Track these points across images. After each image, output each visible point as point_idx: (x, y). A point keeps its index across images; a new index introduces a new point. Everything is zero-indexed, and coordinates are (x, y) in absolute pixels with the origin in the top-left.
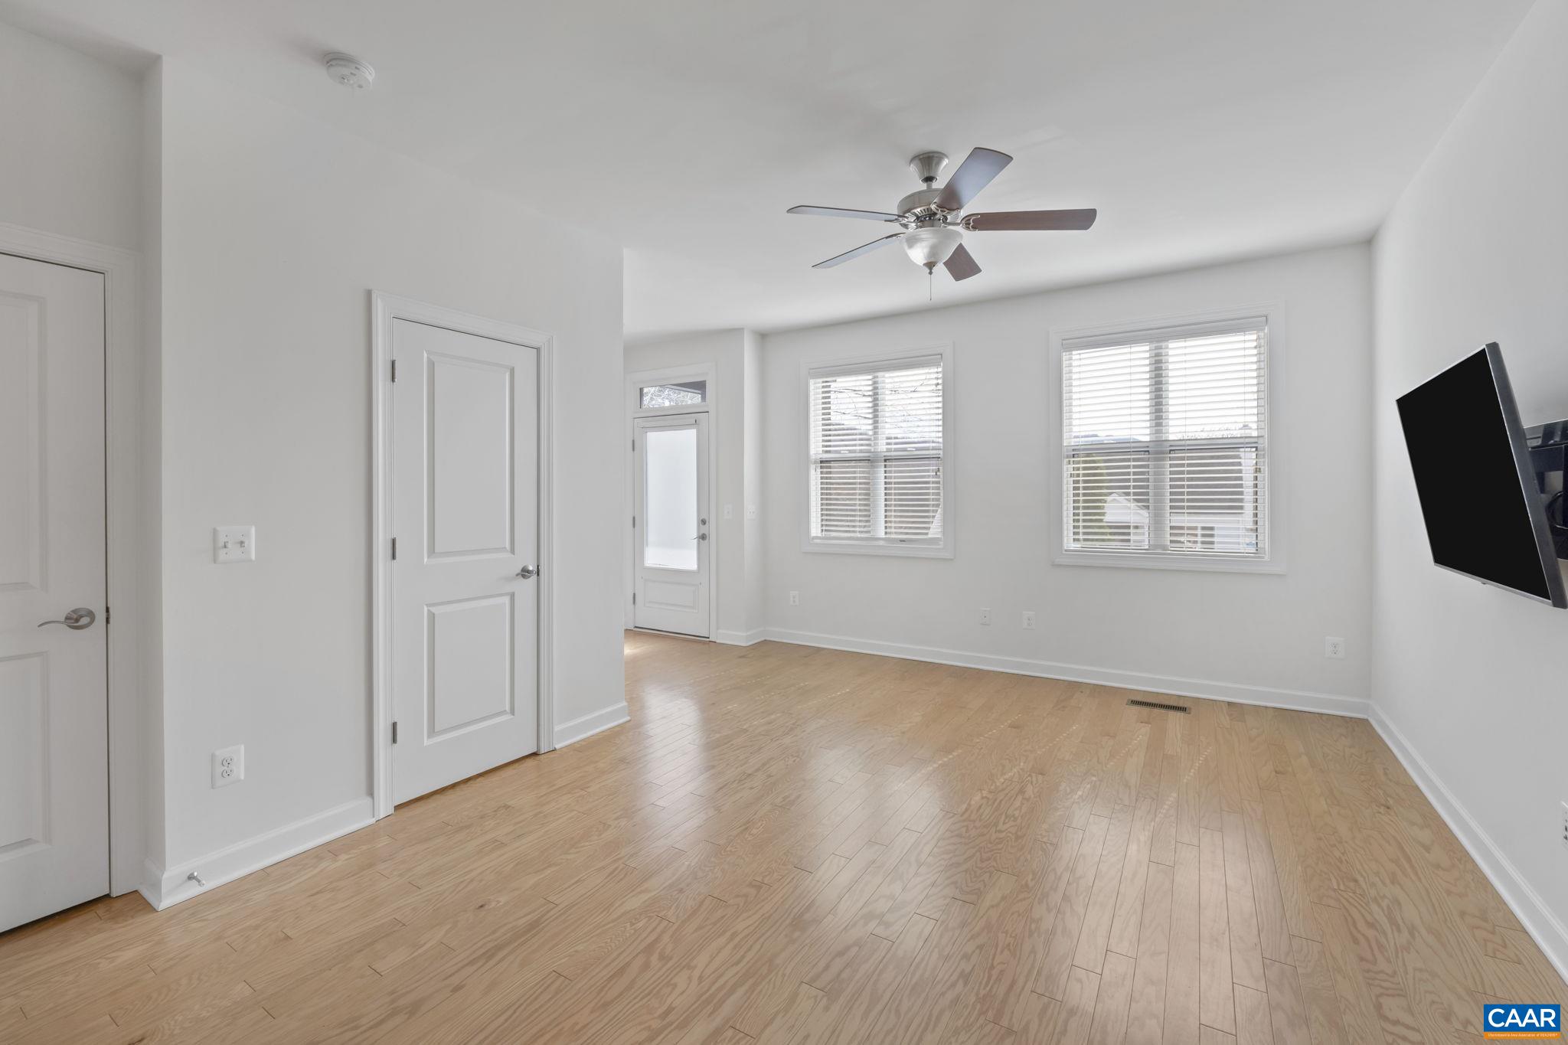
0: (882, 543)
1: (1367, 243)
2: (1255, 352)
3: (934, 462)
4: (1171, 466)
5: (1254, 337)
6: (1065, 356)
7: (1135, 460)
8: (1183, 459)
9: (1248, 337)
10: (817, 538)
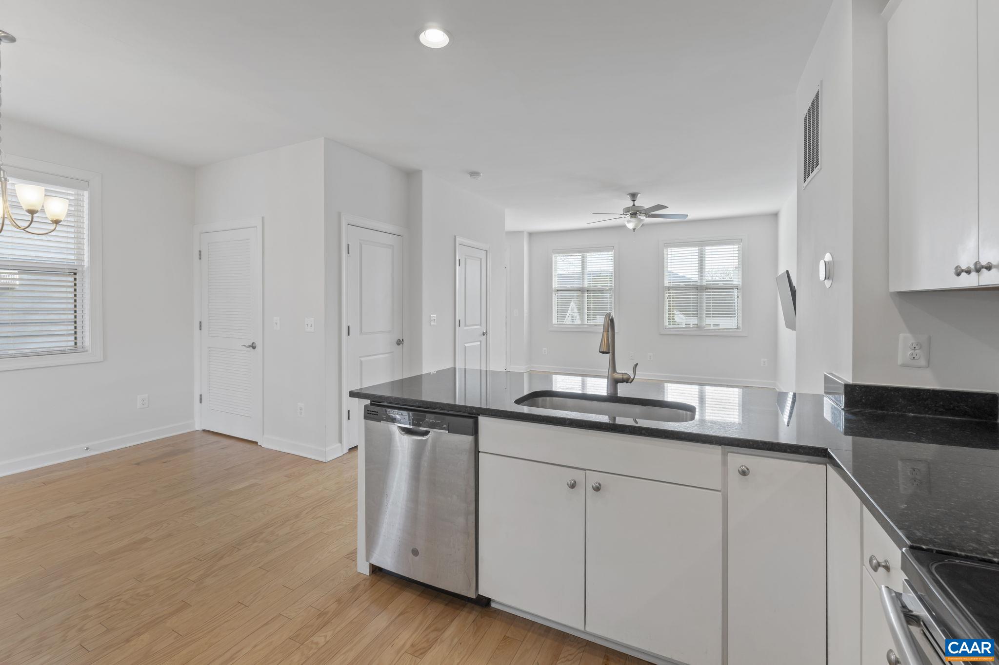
0: (586, 326)
1: (775, 215)
2: (737, 252)
3: (610, 292)
4: (706, 295)
5: (737, 247)
6: (665, 250)
7: (692, 292)
8: (710, 292)
9: (735, 247)
10: (555, 324)
